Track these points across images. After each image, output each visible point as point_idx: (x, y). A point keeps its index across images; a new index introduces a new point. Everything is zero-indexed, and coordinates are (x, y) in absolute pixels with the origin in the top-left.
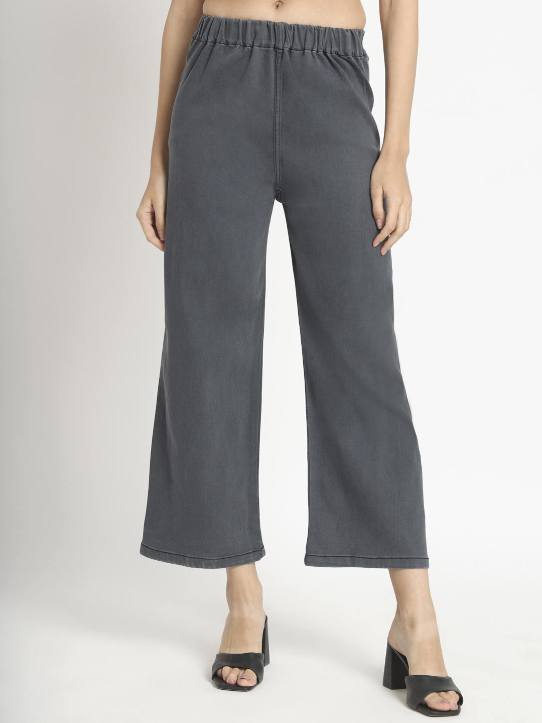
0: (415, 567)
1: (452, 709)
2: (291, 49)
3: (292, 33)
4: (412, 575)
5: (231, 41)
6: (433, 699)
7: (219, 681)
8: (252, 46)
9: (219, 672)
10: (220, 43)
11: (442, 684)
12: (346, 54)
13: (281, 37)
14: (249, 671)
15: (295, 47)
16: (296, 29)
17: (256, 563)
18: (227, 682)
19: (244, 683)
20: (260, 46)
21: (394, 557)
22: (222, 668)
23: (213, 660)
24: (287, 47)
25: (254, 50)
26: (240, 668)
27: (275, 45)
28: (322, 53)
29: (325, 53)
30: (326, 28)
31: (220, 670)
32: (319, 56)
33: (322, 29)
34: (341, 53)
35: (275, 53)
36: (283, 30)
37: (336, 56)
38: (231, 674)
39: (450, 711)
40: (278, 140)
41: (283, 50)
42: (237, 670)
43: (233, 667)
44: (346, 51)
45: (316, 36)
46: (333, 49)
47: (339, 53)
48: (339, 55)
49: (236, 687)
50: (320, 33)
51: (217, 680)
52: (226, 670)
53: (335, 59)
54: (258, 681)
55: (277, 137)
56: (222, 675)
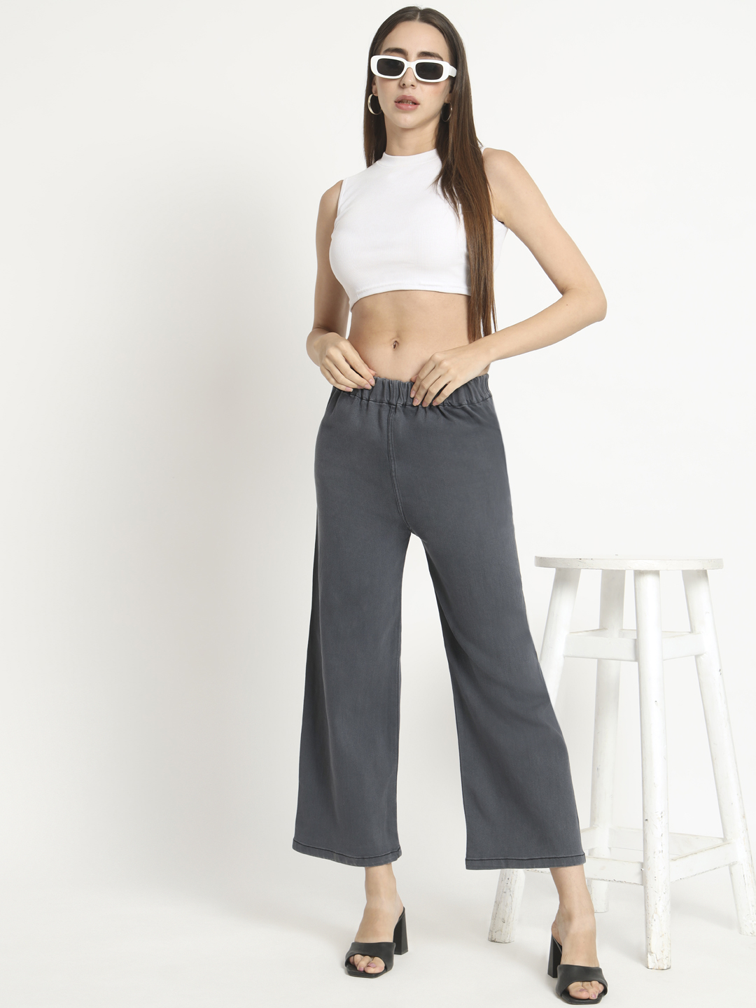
0: (570, 865)
1: (591, 998)
2: (403, 405)
3: (406, 390)
4: (570, 872)
6: (575, 988)
7: (352, 968)
8: (368, 400)
9: (351, 959)
11: (590, 973)
12: (460, 405)
13: (395, 394)
14: (377, 959)
15: (407, 403)
17: (393, 863)
18: (358, 968)
19: (371, 970)
20: (375, 401)
22: (354, 955)
23: (347, 948)
24: (400, 403)
25: (370, 404)
26: (371, 956)
27: (389, 401)
28: (435, 407)
29: (437, 407)
31: (352, 958)
34: (455, 404)
35: (389, 408)
37: (449, 408)
38: (362, 961)
39: (589, 999)
40: (396, 485)
41: (396, 405)
42: (368, 958)
43: (364, 955)
44: (460, 402)
46: (445, 402)
47: (453, 404)
48: (454, 407)
49: (364, 974)
51: (349, 968)
52: (358, 957)
53: (448, 411)
54: (386, 969)
55: (395, 483)
56: (354, 962)
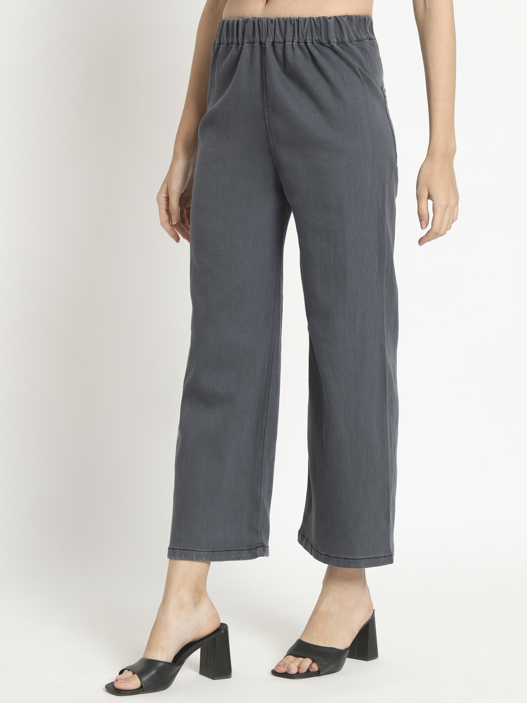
2: (273, 43)
3: (273, 26)
5: (230, 41)
8: (243, 44)
10: (223, 44)
12: (329, 43)
13: (264, 30)
15: (277, 40)
16: (277, 23)
20: (248, 43)
21: (340, 557)
24: (270, 41)
25: (244, 47)
27: (259, 40)
28: (303, 44)
29: (306, 43)
30: (306, 18)
32: (300, 47)
33: (302, 20)
34: (324, 41)
35: (260, 48)
36: (266, 24)
37: (318, 45)
41: (266, 44)
44: (329, 39)
45: (296, 27)
46: (314, 39)
47: (322, 42)
48: (322, 44)
50: (300, 22)
